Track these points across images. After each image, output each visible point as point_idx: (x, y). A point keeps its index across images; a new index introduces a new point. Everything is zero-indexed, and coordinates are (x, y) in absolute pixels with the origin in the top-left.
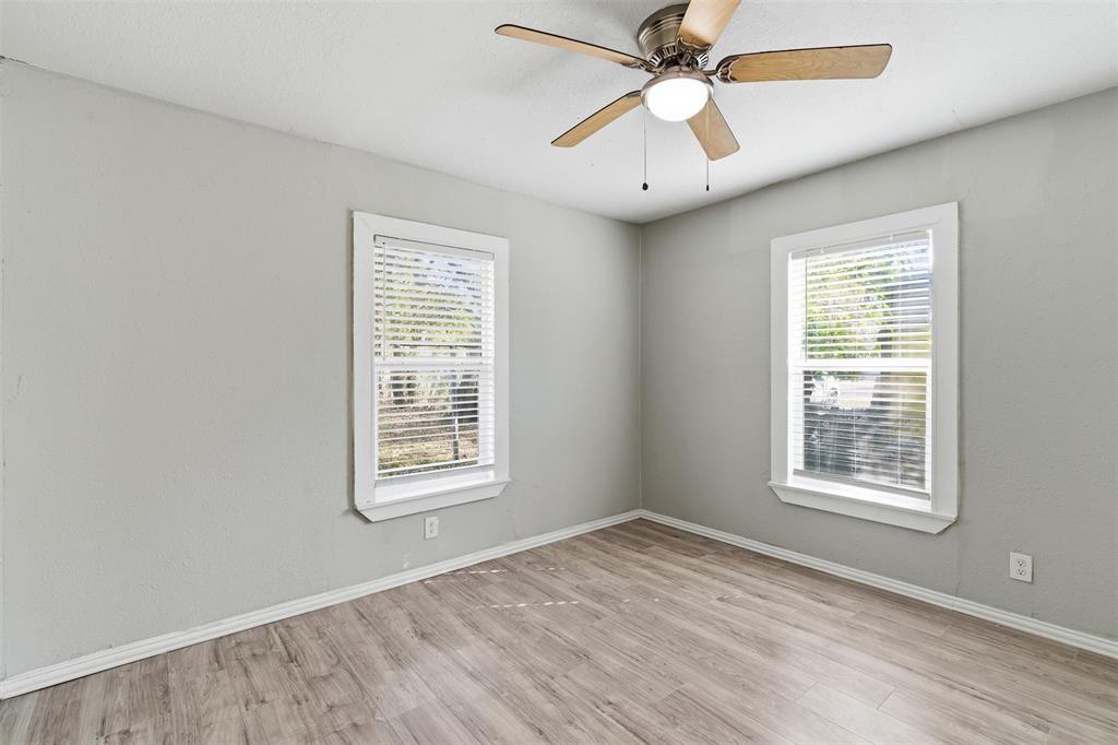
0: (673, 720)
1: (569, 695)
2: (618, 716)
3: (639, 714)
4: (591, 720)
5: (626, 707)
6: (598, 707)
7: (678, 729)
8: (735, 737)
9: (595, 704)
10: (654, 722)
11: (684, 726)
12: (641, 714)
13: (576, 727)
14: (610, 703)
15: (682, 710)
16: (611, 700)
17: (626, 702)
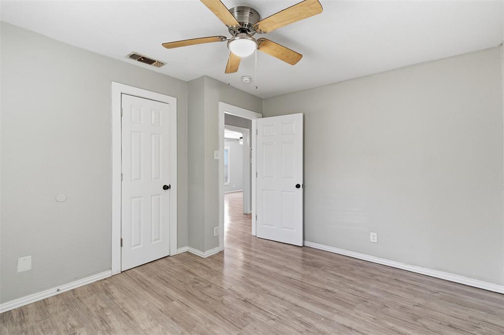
0: (245, 315)
1: (293, 322)
2: (268, 315)
3: (260, 316)
4: (279, 312)
5: (265, 319)
6: (278, 317)
7: (243, 312)
8: (221, 311)
9: (280, 319)
10: (253, 313)
11: (240, 313)
12: (259, 316)
13: (284, 309)
14: (273, 320)
15: (240, 319)
16: (273, 321)
17: (266, 321)
